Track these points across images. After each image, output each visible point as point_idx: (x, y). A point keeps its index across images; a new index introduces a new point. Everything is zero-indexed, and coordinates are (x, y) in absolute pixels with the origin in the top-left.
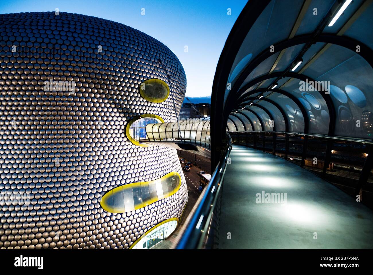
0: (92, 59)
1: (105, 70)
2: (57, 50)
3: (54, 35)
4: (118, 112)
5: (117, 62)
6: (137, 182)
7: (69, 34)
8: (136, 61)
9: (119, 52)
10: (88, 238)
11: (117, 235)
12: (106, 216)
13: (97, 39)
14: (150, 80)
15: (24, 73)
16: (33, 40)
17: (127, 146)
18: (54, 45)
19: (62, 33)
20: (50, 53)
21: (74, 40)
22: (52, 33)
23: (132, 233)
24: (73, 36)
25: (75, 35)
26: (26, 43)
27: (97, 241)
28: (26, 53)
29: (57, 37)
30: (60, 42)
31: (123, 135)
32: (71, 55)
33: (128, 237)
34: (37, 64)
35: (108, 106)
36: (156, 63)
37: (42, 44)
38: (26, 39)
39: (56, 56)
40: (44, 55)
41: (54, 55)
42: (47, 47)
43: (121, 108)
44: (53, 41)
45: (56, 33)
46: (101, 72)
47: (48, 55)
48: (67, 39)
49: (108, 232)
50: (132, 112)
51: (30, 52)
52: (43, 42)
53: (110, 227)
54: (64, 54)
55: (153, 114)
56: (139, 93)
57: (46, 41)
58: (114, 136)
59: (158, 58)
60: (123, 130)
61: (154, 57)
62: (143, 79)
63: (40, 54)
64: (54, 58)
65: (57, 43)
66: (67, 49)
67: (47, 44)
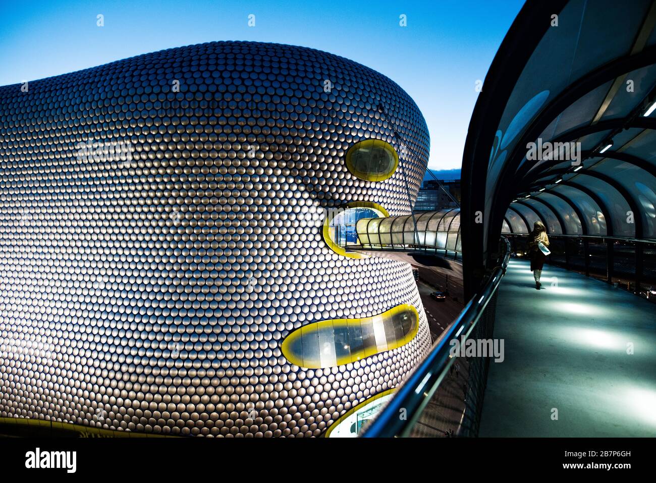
0: (269, 113)
1: (289, 129)
2: (218, 102)
3: (214, 78)
4: (310, 198)
5: (308, 115)
6: (341, 318)
7: (235, 75)
8: (340, 110)
9: (312, 98)
10: (263, 404)
11: (307, 405)
12: (291, 371)
13: (276, 80)
14: (363, 143)
15: (172, 141)
17: (325, 255)
18: (213, 94)
19: (225, 75)
20: (208, 107)
21: (243, 84)
22: (211, 76)
23: (333, 405)
24: (240, 78)
25: (244, 76)
27: (276, 410)
28: (175, 110)
29: (218, 82)
30: (222, 89)
31: (318, 238)
32: (237, 107)
33: (325, 410)
34: (189, 126)
35: (295, 188)
36: (375, 112)
37: (197, 95)
39: (216, 111)
40: (199, 111)
41: (213, 109)
42: (204, 99)
43: (315, 191)
44: (212, 89)
45: (216, 75)
46: (283, 133)
47: (206, 111)
48: (232, 83)
49: (293, 398)
50: (333, 198)
51: (180, 107)
52: (198, 91)
53: (297, 390)
54: (228, 107)
55: (369, 200)
56: (345, 165)
57: (203, 88)
58: (304, 238)
59: (377, 103)
60: (318, 228)
61: (371, 101)
62: (352, 142)
63: (194, 110)
64: (213, 115)
65: (217, 91)
66: (233, 99)
67: (204, 93)
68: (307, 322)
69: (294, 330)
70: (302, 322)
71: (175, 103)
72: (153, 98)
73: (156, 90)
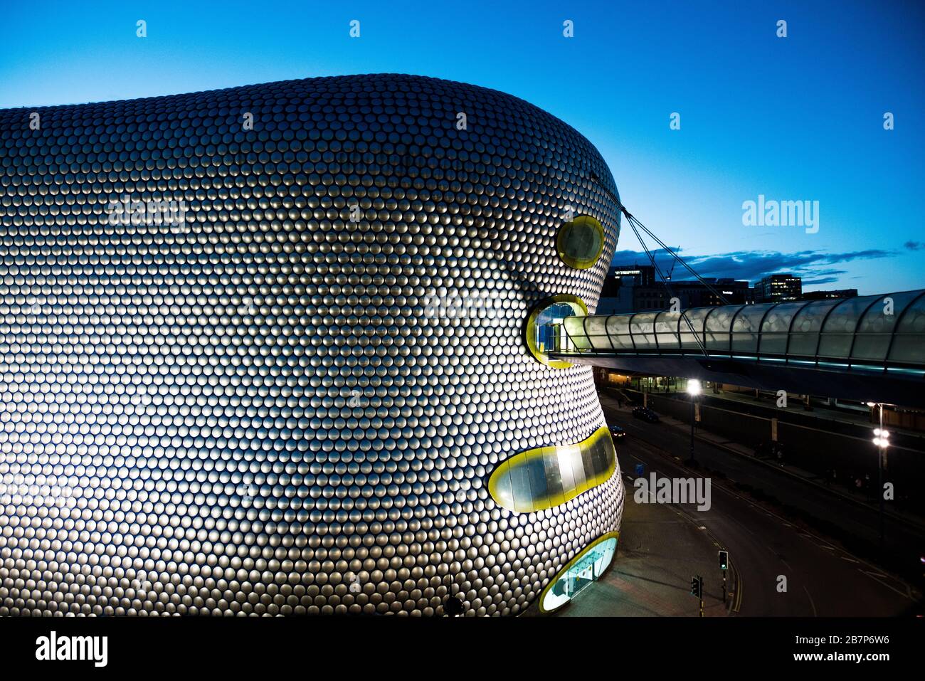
2: (414, 158)
3: (407, 126)
4: (513, 289)
5: (512, 180)
6: (548, 445)
7: (434, 124)
9: (507, 156)
16: (368, 137)
18: (408, 147)
19: (423, 122)
20: (401, 164)
21: (445, 135)
22: (403, 123)
24: (441, 127)
26: (355, 143)
28: (355, 165)
29: (413, 131)
30: (420, 140)
31: (518, 341)
32: (439, 167)
35: (496, 276)
36: (588, 181)
37: (386, 146)
38: (354, 137)
39: (411, 169)
40: (388, 168)
41: (407, 168)
42: (395, 153)
43: (519, 281)
44: (406, 139)
45: (410, 121)
47: (397, 169)
48: (420, 133)
50: (537, 289)
51: (362, 162)
52: (387, 141)
54: (427, 166)
55: (571, 293)
56: (555, 248)
57: (394, 138)
60: (519, 329)
61: (584, 168)
63: (381, 166)
64: (407, 175)
65: (413, 143)
66: (433, 155)
67: (395, 146)
68: (513, 453)
69: (499, 463)
70: (507, 453)
71: (355, 156)
72: (322, 147)
73: (328, 136)
